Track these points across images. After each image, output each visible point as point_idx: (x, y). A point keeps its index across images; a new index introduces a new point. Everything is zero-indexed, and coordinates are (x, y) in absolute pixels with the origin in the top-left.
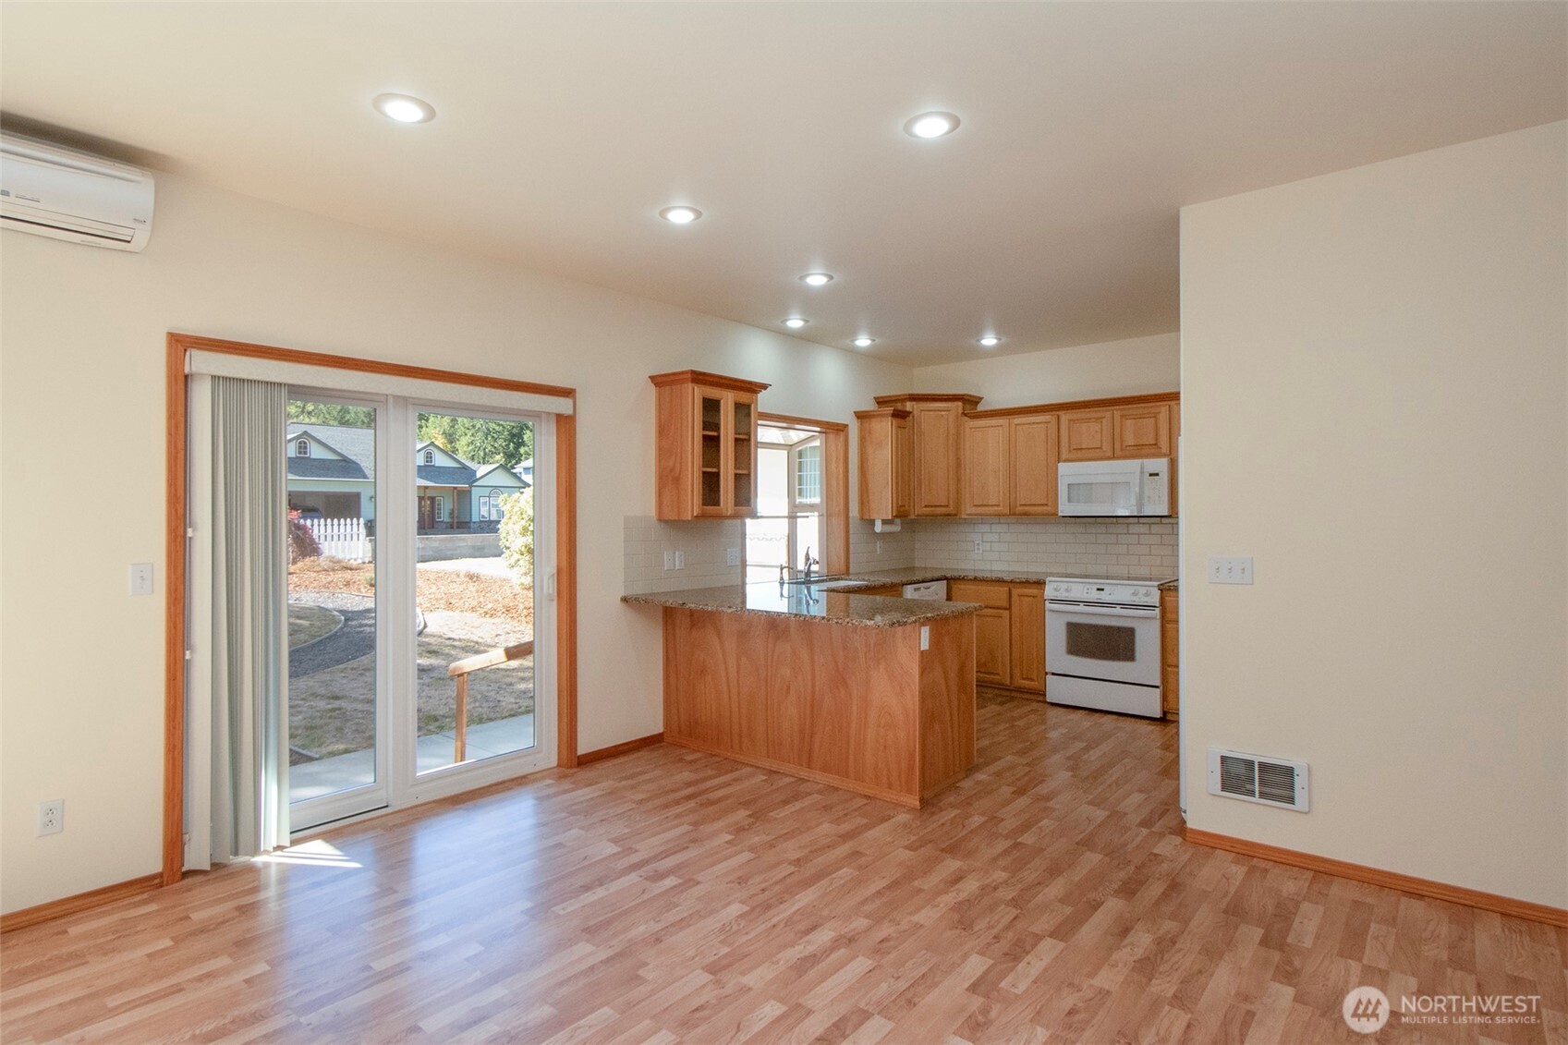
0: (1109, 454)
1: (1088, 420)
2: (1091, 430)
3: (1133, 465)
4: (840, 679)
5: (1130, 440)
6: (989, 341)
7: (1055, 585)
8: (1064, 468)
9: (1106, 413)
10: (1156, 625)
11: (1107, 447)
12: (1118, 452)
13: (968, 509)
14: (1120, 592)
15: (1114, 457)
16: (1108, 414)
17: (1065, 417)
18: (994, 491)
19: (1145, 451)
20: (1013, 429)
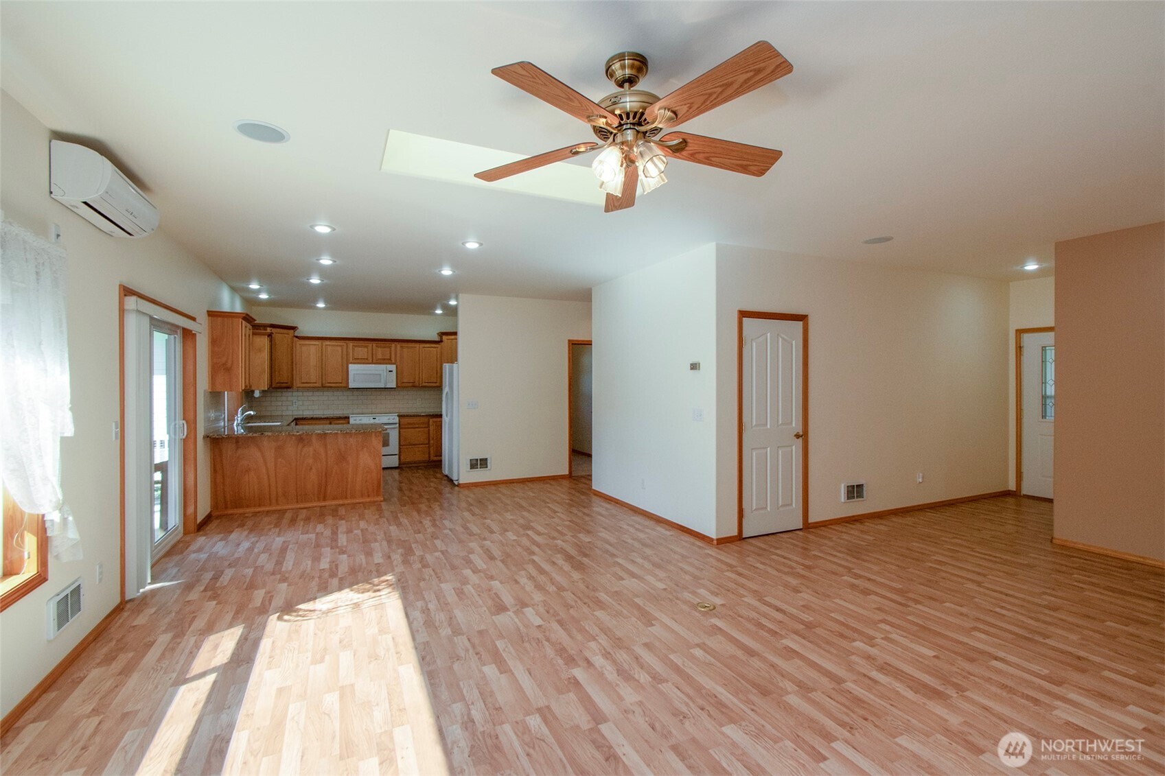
0: (371, 361)
1: (361, 347)
2: (362, 352)
3: (383, 367)
4: (342, 458)
5: (380, 356)
6: (321, 305)
7: (355, 418)
8: (351, 367)
9: (370, 345)
10: (397, 430)
11: (370, 359)
12: (374, 361)
13: (297, 383)
14: (383, 419)
15: (372, 363)
16: (371, 345)
17: (351, 344)
18: (313, 376)
19: (385, 362)
20: (324, 347)
